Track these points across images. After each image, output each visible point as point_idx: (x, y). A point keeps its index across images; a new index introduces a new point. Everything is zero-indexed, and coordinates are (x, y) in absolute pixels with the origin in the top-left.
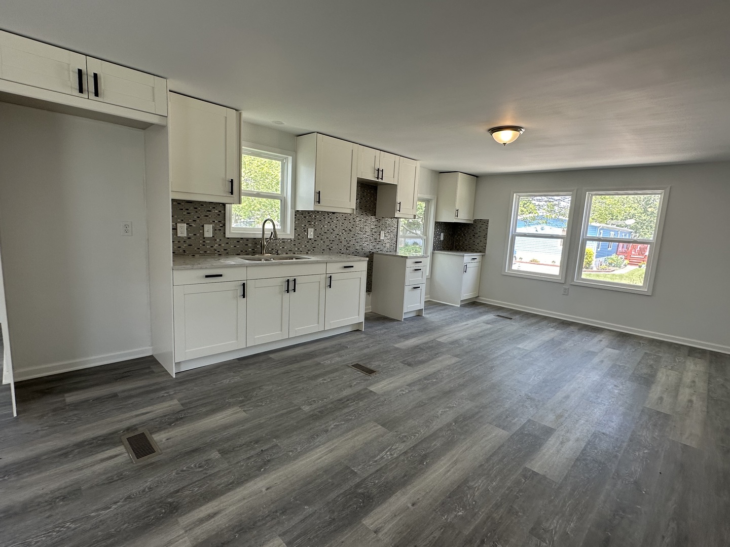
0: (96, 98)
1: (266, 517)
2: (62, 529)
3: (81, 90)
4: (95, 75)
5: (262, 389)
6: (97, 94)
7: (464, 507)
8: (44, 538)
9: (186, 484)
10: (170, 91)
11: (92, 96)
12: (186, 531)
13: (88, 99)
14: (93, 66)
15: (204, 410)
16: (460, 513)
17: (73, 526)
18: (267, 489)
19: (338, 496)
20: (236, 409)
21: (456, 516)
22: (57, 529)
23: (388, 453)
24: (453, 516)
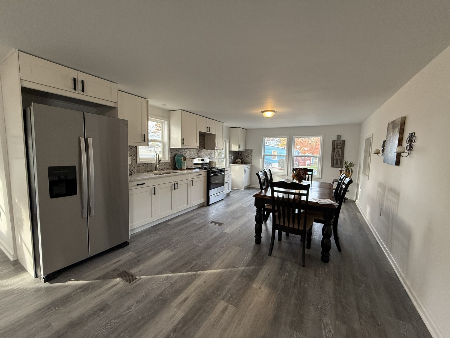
0: (83, 93)
1: (211, 294)
2: (111, 324)
3: (75, 89)
4: (82, 81)
5: (174, 240)
6: (83, 91)
7: (288, 272)
8: (104, 330)
9: (164, 289)
10: (119, 90)
11: (81, 92)
12: (178, 309)
13: (78, 93)
14: (80, 76)
15: (150, 254)
16: (287, 275)
17: (116, 321)
18: (204, 283)
19: (237, 279)
20: (166, 251)
21: (286, 276)
22: (109, 324)
23: (247, 257)
24: (285, 276)
